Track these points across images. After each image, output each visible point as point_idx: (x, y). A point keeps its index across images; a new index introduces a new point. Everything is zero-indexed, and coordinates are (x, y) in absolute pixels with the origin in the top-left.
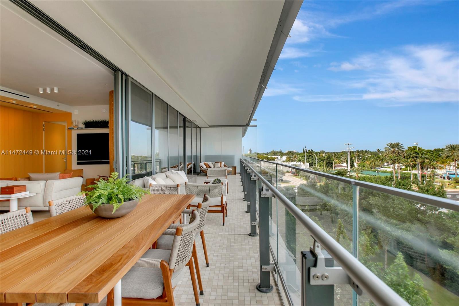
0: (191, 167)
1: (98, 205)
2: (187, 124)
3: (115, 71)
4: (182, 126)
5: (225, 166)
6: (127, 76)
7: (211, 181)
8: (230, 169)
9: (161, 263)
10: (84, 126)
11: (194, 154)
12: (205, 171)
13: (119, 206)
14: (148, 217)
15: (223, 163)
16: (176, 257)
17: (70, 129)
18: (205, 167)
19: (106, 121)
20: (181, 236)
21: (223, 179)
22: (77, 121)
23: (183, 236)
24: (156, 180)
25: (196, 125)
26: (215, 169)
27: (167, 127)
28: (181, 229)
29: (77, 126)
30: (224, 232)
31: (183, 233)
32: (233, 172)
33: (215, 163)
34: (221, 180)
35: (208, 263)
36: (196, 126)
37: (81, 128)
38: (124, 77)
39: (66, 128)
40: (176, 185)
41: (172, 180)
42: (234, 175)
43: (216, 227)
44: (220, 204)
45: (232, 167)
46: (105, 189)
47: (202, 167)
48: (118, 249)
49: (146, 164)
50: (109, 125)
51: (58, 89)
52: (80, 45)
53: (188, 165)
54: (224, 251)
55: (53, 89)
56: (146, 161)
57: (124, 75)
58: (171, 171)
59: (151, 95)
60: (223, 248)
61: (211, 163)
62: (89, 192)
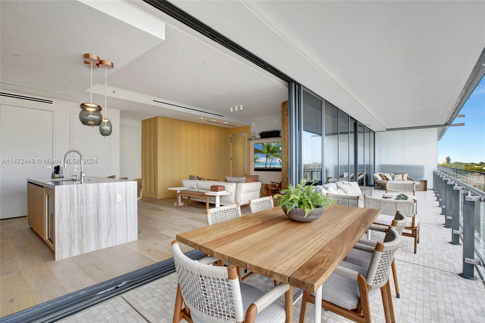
0: (363, 178)
1: (292, 208)
2: (359, 129)
3: (289, 82)
4: (353, 131)
5: (409, 179)
6: (300, 85)
7: (392, 196)
8: (418, 183)
9: (358, 275)
10: (259, 137)
11: (367, 163)
12: (380, 183)
13: (310, 212)
14: (334, 226)
15: (406, 176)
16: (375, 274)
17: (250, 139)
18: (380, 179)
19: (277, 131)
20: (382, 253)
21: (410, 195)
22: (254, 132)
23: (385, 253)
24: (328, 190)
25: (370, 129)
26: (394, 182)
27: (337, 134)
28: (383, 245)
29: (255, 137)
30: (416, 262)
31: (384, 250)
32: (422, 187)
33: (394, 174)
34: (407, 196)
35: (398, 293)
36: (370, 131)
37: (257, 139)
38: (297, 86)
39: (246, 139)
40: (356, 197)
41: (344, 191)
42: (425, 192)
43: (405, 253)
44: (410, 226)
45: (420, 180)
46: (296, 194)
47: (377, 179)
48: (317, 251)
49: (312, 173)
50: (281, 135)
51: (243, 106)
52: (263, 66)
53: (360, 175)
54: (420, 286)
55: (240, 107)
56: (311, 169)
57: (296, 85)
58: (342, 181)
59: (321, 101)
60: (418, 281)
61: (389, 174)
62: (283, 196)
